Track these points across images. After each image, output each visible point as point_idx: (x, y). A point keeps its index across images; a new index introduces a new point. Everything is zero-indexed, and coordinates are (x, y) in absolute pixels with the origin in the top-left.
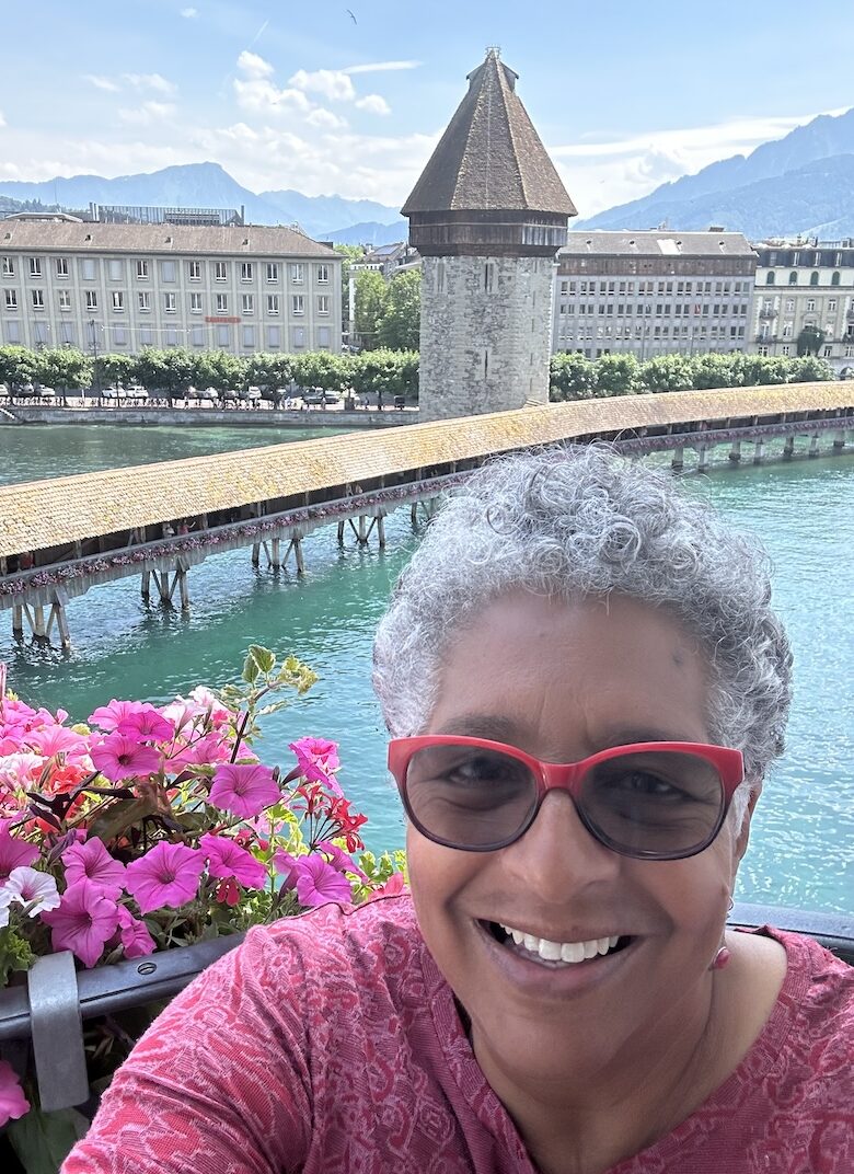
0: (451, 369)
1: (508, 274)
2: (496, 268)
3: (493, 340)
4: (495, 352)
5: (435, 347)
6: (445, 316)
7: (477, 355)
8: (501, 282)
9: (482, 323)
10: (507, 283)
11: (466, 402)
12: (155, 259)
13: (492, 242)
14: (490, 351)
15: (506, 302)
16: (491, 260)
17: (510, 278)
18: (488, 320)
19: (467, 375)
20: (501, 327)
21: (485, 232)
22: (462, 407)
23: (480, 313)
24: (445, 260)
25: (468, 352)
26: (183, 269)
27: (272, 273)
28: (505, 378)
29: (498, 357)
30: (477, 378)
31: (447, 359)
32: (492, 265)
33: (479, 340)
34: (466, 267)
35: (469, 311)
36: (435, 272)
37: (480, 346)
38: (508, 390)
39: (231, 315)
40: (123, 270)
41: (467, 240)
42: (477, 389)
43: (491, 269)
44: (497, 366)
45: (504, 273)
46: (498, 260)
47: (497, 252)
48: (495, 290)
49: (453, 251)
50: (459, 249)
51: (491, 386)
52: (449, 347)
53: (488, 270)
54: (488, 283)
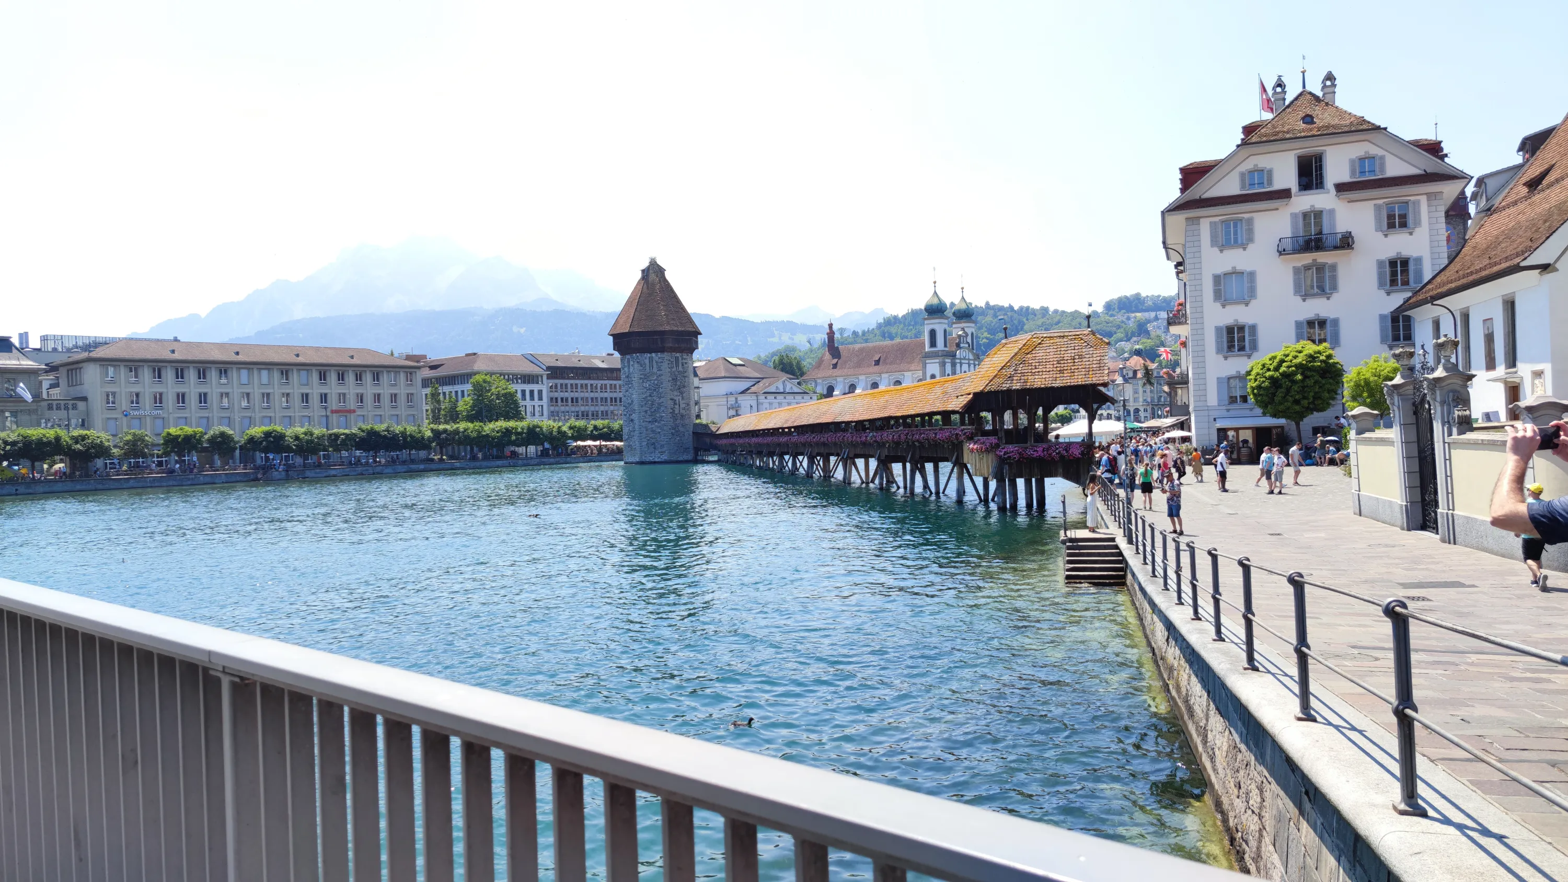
0: (662, 408)
1: (686, 361)
2: (680, 358)
3: (681, 393)
4: (683, 398)
5: (649, 398)
6: (656, 382)
8: (682, 365)
9: (676, 385)
10: (685, 365)
11: (672, 425)
12: (295, 368)
13: (681, 346)
14: (680, 398)
15: (685, 374)
16: (678, 355)
18: (678, 383)
19: (671, 411)
20: (684, 387)
22: (670, 427)
24: (653, 355)
26: (315, 376)
27: (376, 377)
30: (677, 412)
33: (676, 393)
35: (671, 379)
36: (647, 361)
37: (675, 395)
38: (690, 418)
39: (348, 408)
40: (270, 378)
48: (680, 369)
49: (662, 350)
50: (666, 349)
52: (660, 398)
53: (677, 359)
54: (677, 365)
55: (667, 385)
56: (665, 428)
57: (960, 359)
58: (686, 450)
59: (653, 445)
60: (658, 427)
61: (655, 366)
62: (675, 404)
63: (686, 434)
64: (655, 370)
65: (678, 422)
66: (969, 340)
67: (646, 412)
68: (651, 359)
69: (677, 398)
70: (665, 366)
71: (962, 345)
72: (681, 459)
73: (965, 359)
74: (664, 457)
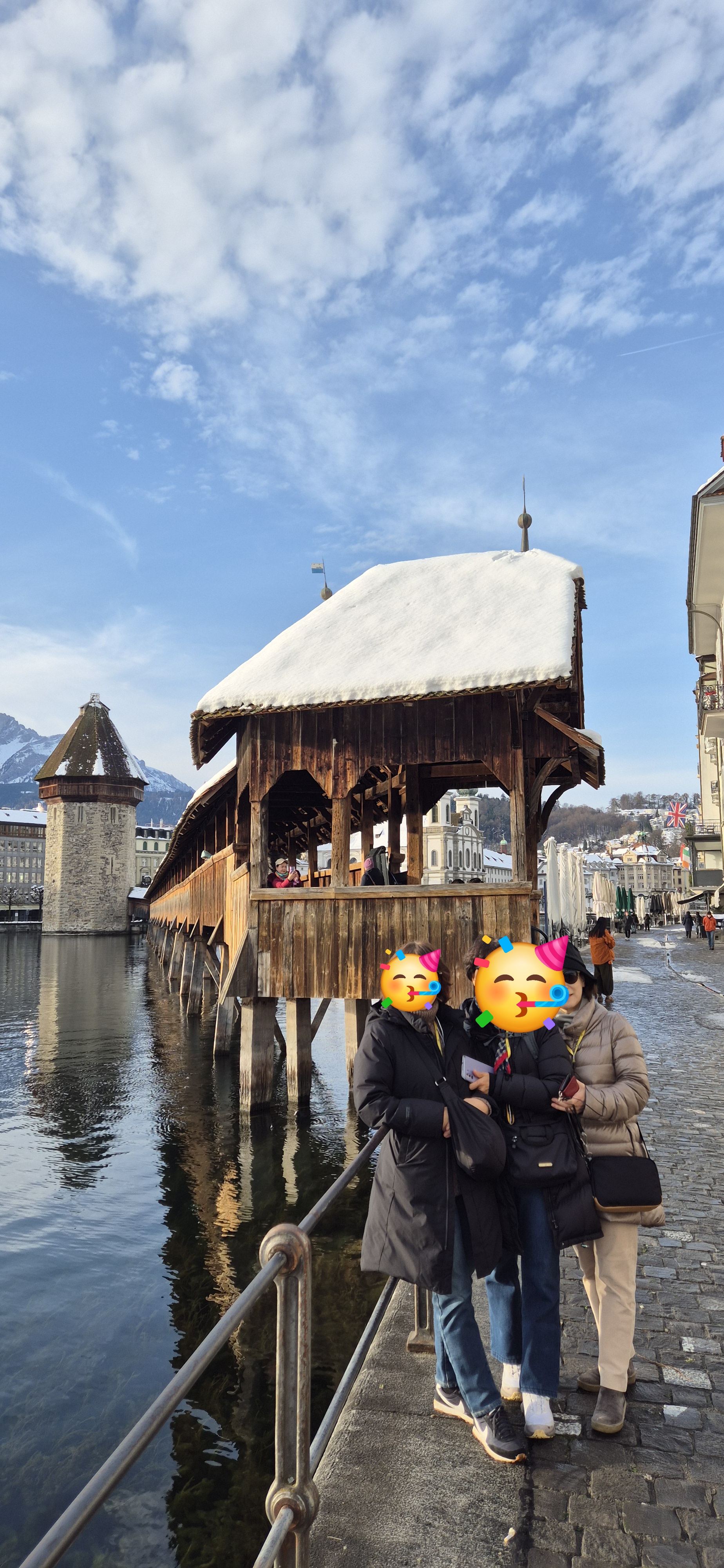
0: (91, 868)
1: (124, 814)
2: (117, 810)
3: (116, 851)
5: (75, 855)
6: (85, 836)
7: (107, 859)
8: (120, 818)
9: (110, 841)
10: (123, 819)
11: (101, 888)
13: (119, 795)
14: (114, 857)
15: (122, 829)
16: (115, 806)
17: (124, 816)
18: (113, 839)
19: (102, 871)
20: (120, 843)
21: (115, 789)
22: (99, 891)
23: (108, 834)
24: (84, 804)
25: (103, 858)
28: (123, 873)
29: (119, 861)
30: (108, 873)
31: (87, 863)
32: (114, 808)
33: (108, 850)
34: (102, 809)
35: (103, 833)
36: (76, 812)
37: (108, 853)
38: (125, 880)
41: (105, 793)
42: (107, 880)
43: (115, 812)
44: (118, 866)
45: (122, 813)
46: (118, 805)
47: (118, 801)
48: (117, 822)
49: (94, 799)
50: (99, 798)
51: (115, 878)
52: (88, 855)
53: (113, 811)
54: (113, 818)
55: (98, 839)
56: (92, 891)
57: (463, 836)
58: (118, 918)
59: (76, 911)
60: (84, 890)
61: (85, 818)
62: (107, 863)
63: (119, 899)
64: (85, 822)
65: (109, 885)
66: (473, 816)
67: (70, 871)
68: (81, 809)
69: (109, 857)
70: (98, 816)
71: (465, 822)
72: (110, 929)
73: (467, 836)
74: (90, 926)
